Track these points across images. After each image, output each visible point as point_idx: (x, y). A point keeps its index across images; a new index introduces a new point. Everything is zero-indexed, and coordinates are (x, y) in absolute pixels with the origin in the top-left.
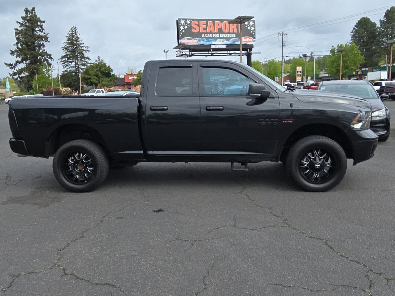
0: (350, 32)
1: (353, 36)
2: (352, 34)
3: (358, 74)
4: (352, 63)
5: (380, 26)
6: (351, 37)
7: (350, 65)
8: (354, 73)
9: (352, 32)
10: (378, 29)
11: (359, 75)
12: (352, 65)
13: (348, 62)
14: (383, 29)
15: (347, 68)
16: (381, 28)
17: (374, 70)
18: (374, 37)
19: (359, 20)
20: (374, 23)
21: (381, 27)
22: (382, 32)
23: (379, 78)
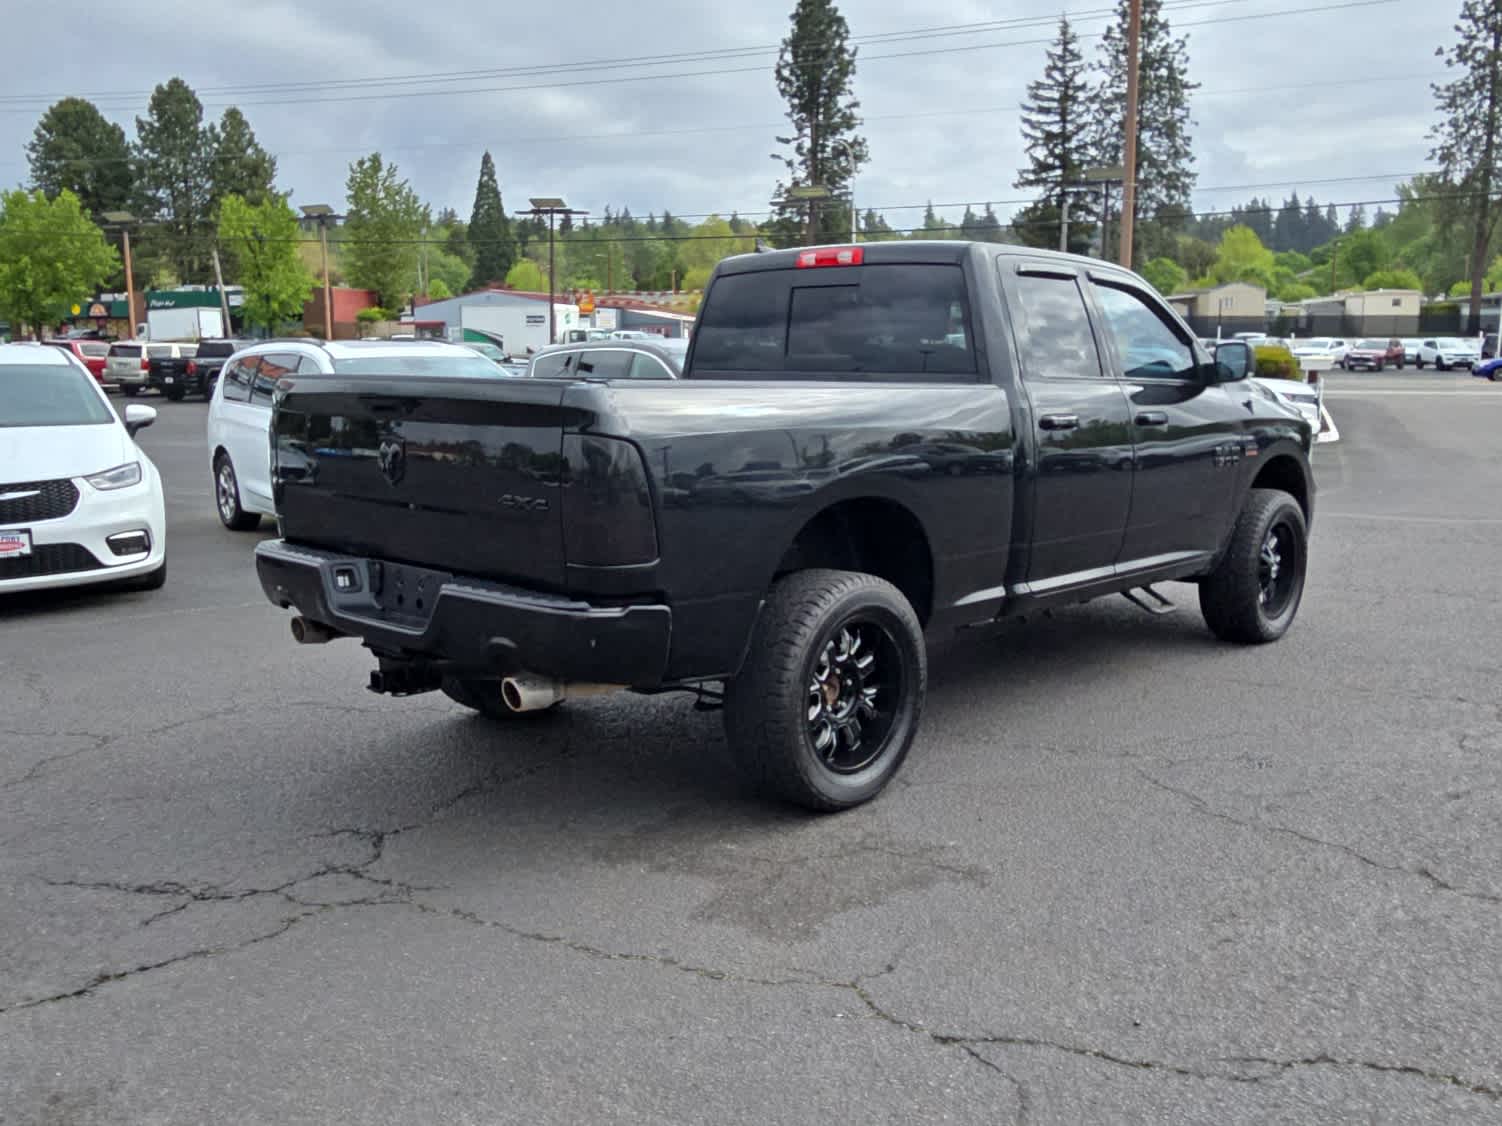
0: (25, 147)
1: (38, 164)
2: (33, 156)
3: (91, 314)
4: (76, 269)
5: (139, 142)
6: (30, 166)
7: (70, 279)
8: (76, 310)
9: (33, 148)
10: (135, 153)
11: (98, 318)
12: (75, 280)
13: (60, 265)
14: (151, 155)
15: (55, 289)
16: (146, 151)
17: (154, 303)
18: (125, 180)
19: (55, 105)
20: (115, 125)
21: (144, 147)
22: (149, 164)
23: (194, 332)
